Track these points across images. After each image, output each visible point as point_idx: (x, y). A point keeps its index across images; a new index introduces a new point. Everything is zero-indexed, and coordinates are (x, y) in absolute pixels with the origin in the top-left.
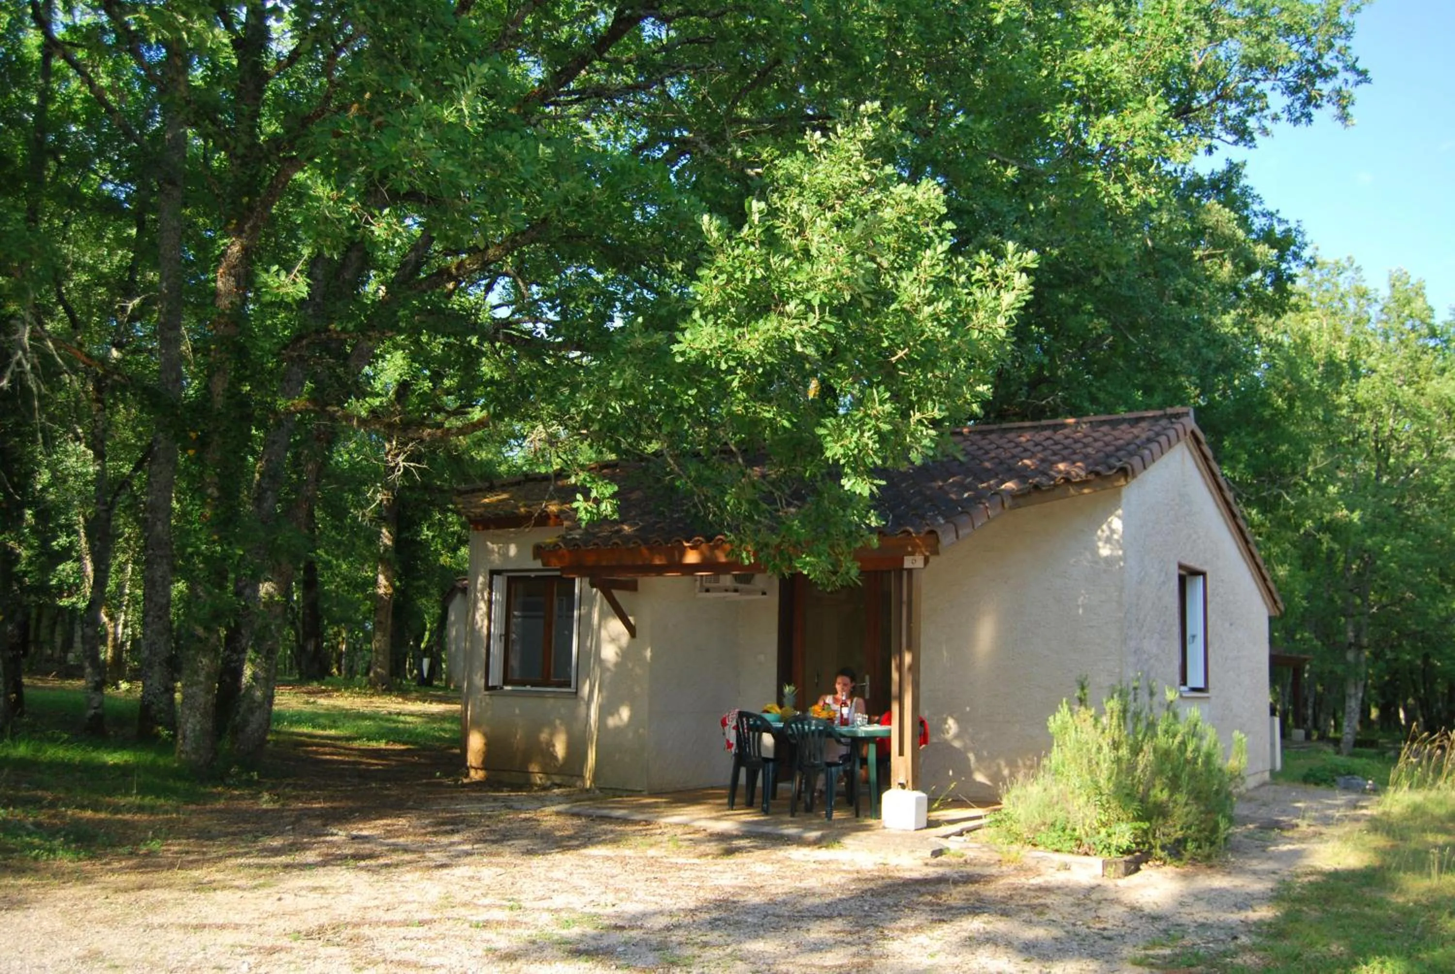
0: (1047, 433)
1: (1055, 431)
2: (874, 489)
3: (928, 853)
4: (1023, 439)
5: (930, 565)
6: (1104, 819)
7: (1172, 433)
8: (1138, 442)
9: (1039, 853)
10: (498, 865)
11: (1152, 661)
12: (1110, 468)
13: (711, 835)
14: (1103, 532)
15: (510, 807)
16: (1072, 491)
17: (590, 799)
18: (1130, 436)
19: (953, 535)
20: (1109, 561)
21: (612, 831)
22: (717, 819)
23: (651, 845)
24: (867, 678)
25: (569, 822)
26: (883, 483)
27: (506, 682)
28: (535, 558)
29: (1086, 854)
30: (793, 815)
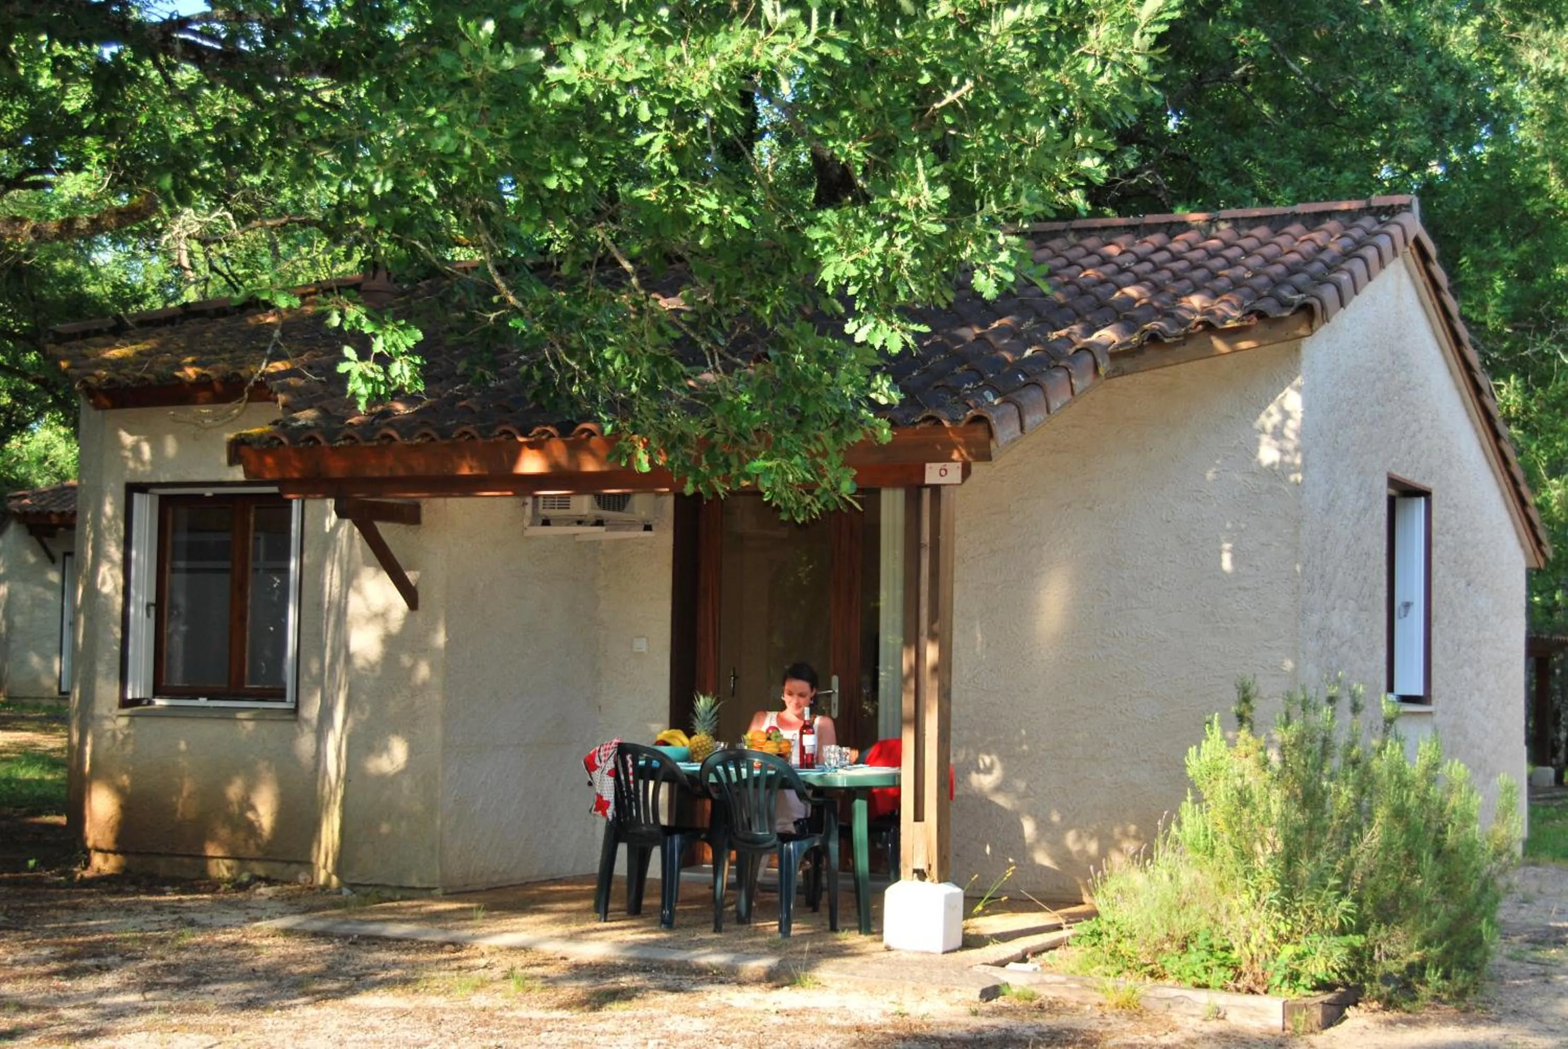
0: (1157, 239)
1: (1171, 237)
2: (909, 339)
3: (974, 994)
4: (1113, 250)
5: (973, 478)
6: (1283, 929)
7: (1384, 241)
8: (1325, 257)
9: (1167, 989)
10: (201, 1029)
11: (1345, 649)
12: (1284, 304)
13: (576, 966)
14: (1270, 418)
15: (192, 923)
16: (1220, 345)
17: (336, 906)
18: (1308, 247)
19: (1016, 426)
20: (1277, 473)
21: (395, 964)
22: (572, 938)
23: (476, 988)
24: (835, 680)
25: (312, 948)
26: (925, 329)
27: (158, 691)
28: (232, 462)
29: (1251, 991)
30: (717, 929)
